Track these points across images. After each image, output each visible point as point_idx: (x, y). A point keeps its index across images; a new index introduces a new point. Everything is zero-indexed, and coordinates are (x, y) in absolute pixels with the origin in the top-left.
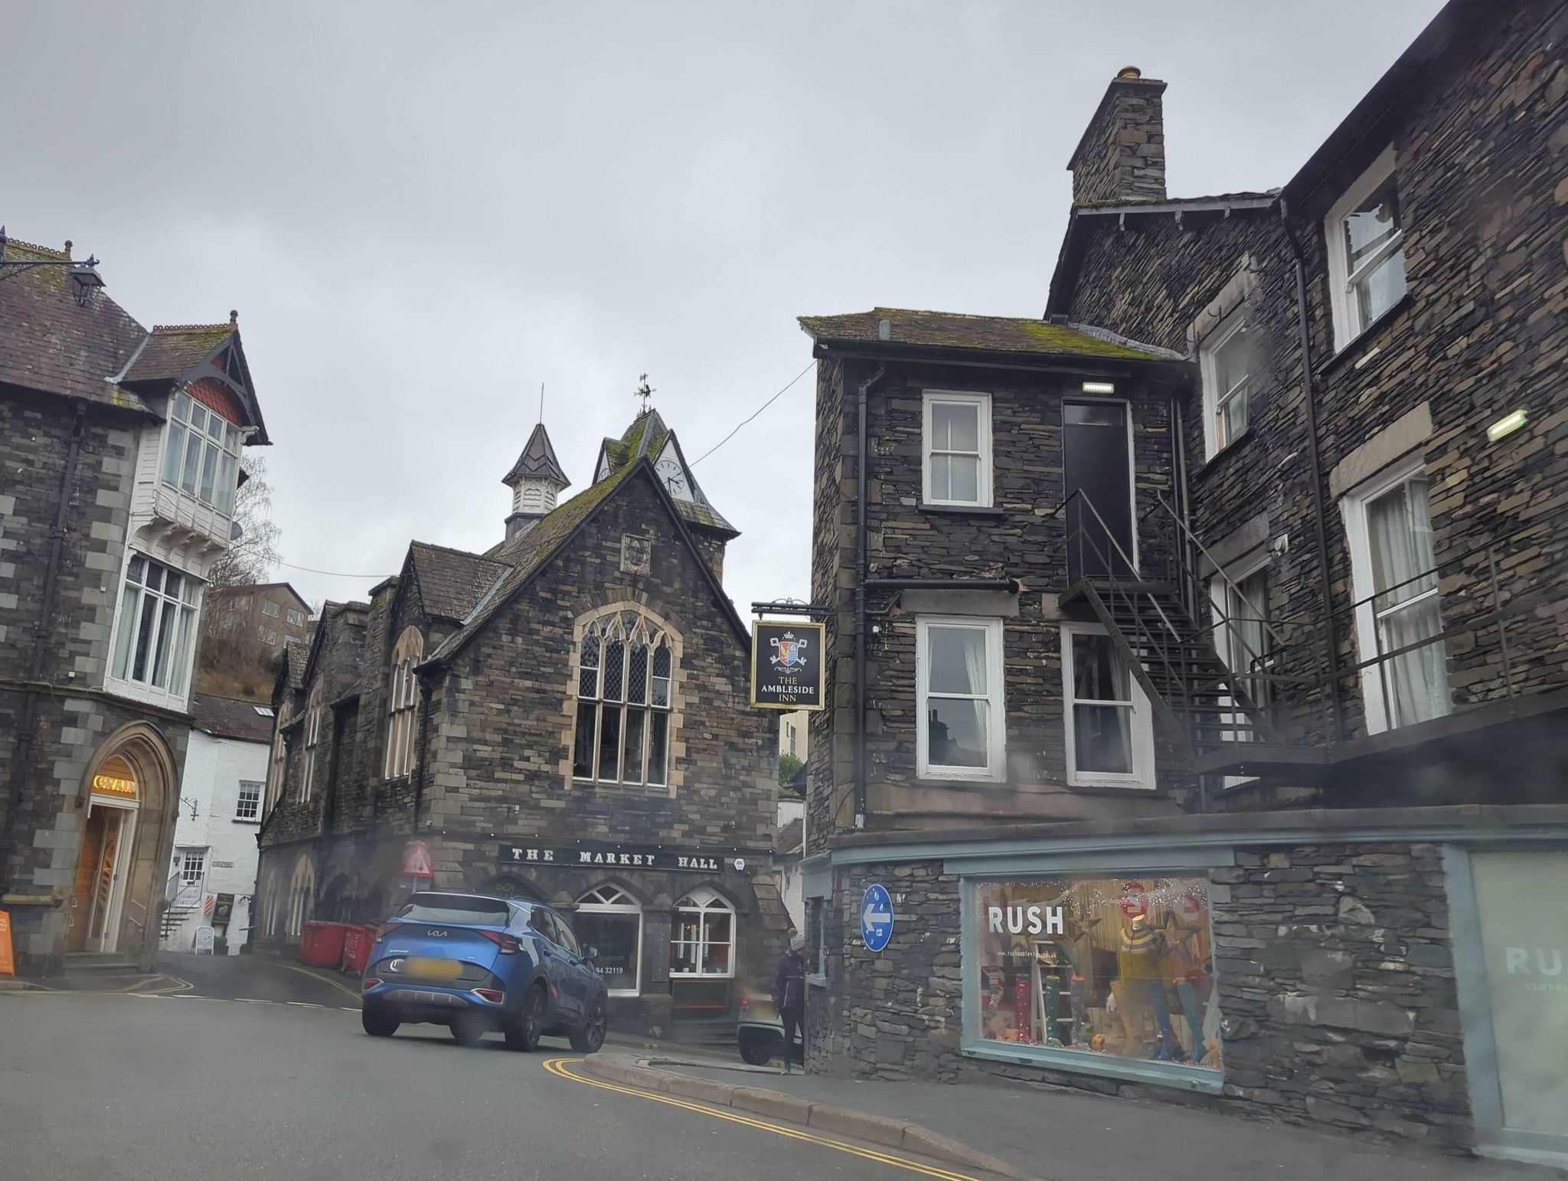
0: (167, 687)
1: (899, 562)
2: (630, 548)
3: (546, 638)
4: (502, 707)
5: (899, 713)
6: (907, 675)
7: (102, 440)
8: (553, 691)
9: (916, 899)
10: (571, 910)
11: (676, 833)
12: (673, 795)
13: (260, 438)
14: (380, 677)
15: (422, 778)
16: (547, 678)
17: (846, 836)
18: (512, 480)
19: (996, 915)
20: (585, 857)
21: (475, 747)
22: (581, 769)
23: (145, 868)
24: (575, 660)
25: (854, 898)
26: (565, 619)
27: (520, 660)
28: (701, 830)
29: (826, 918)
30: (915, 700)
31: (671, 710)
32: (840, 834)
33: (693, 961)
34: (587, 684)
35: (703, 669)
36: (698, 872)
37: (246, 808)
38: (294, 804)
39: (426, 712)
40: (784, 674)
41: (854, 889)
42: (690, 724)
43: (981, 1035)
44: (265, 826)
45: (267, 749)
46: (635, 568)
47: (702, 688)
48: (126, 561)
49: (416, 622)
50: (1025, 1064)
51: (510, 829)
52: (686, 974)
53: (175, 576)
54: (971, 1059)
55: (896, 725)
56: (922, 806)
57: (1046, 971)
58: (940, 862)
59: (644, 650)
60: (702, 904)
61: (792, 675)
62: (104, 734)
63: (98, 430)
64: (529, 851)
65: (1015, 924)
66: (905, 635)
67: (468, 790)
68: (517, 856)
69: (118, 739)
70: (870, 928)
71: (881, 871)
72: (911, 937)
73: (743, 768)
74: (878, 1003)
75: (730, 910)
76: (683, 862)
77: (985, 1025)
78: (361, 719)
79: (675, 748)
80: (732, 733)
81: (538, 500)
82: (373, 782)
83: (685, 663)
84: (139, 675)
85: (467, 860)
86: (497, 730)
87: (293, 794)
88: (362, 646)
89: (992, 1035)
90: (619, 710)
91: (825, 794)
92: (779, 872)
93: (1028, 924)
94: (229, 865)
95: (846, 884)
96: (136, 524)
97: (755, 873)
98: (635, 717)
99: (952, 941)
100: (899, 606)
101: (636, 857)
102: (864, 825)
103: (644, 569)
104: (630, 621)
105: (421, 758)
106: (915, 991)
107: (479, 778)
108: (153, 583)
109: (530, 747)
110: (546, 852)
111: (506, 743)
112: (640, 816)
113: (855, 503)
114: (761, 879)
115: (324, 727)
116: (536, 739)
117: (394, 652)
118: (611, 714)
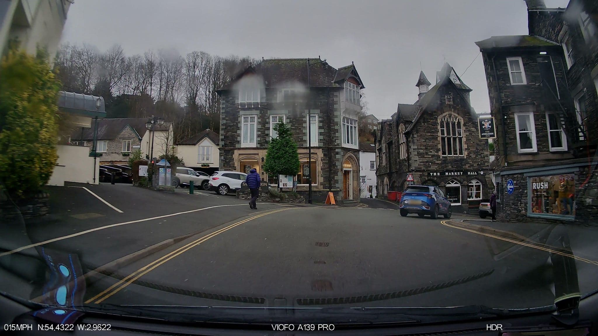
0: (354, 144)
1: (508, 100)
2: (447, 98)
3: (432, 123)
4: (424, 140)
5: (513, 137)
6: (514, 128)
7: (333, 94)
8: (435, 135)
9: (518, 182)
10: (445, 186)
11: (467, 166)
12: (465, 158)
13: (363, 87)
14: (396, 136)
15: (409, 158)
16: (433, 132)
17: (503, 168)
18: (418, 85)
19: (535, 185)
20: (447, 174)
21: (419, 150)
22: (444, 153)
23: (355, 182)
24: (439, 127)
25: (506, 182)
26: (435, 118)
27: (427, 129)
28: (473, 166)
29: (500, 187)
30: (516, 134)
31: (463, 137)
32: (502, 168)
33: (473, 196)
34: (443, 133)
35: (469, 126)
36: (473, 175)
37: (372, 166)
38: (382, 166)
39: (408, 143)
40: (486, 130)
41: (506, 180)
42: (468, 140)
43: (531, 212)
44: (377, 170)
45: (375, 153)
46: (449, 103)
47: (469, 131)
48: (342, 119)
49: (402, 122)
50: (539, 218)
51: (429, 169)
52: (471, 199)
53: (351, 120)
54: (530, 217)
55: (513, 140)
56: (520, 160)
57: (545, 197)
58: (522, 174)
59: (454, 123)
60: (474, 183)
61: (488, 130)
62: (344, 155)
63: (332, 93)
64: (434, 173)
65: (538, 187)
66: (512, 118)
67: (419, 160)
68: (431, 175)
69: (347, 156)
70: (509, 189)
71: (511, 176)
72: (517, 191)
73: (481, 149)
74: (511, 206)
75: (480, 184)
76: (469, 173)
77: (532, 209)
78: (393, 146)
79: (465, 146)
80: (478, 141)
81: (424, 89)
82: (398, 160)
83: (464, 125)
84: (348, 142)
85: (421, 176)
86: (424, 146)
87: (382, 163)
88: (391, 129)
89: (533, 212)
90: (451, 138)
91: (498, 158)
92: (491, 173)
93: (541, 186)
94: (370, 179)
95: (504, 179)
96: (342, 111)
97: (485, 175)
98: (455, 139)
99: (526, 191)
100: (510, 111)
101: (458, 173)
102: (507, 165)
103: (452, 103)
104: (450, 116)
105: (408, 154)
106: (518, 203)
107: (421, 157)
108: (348, 123)
109: (432, 149)
110: (438, 173)
111: (426, 148)
112: (458, 163)
113: (496, 86)
114: (487, 176)
115: (386, 149)
116: (433, 147)
117: (399, 130)
118: (449, 139)
